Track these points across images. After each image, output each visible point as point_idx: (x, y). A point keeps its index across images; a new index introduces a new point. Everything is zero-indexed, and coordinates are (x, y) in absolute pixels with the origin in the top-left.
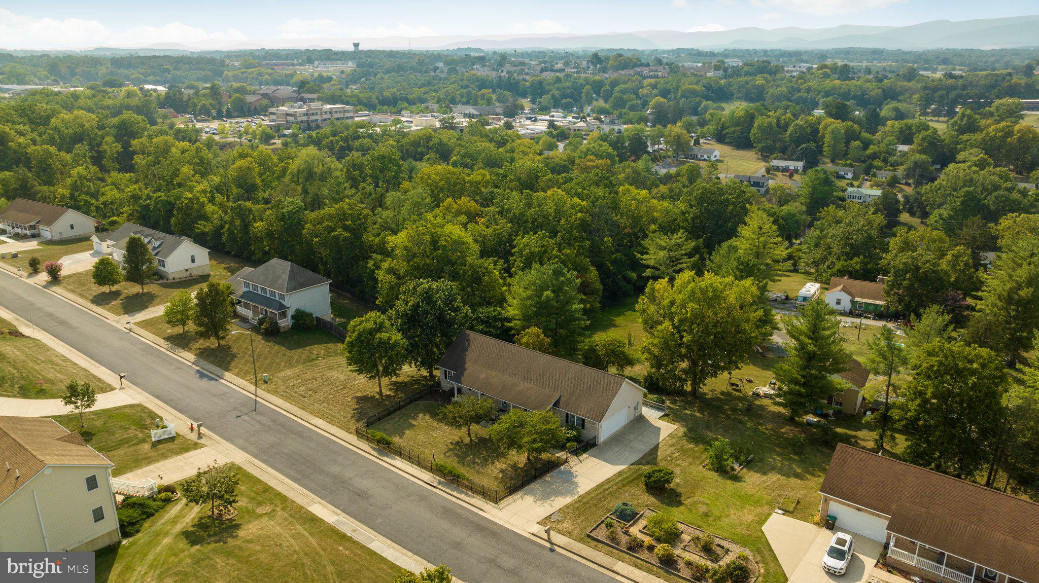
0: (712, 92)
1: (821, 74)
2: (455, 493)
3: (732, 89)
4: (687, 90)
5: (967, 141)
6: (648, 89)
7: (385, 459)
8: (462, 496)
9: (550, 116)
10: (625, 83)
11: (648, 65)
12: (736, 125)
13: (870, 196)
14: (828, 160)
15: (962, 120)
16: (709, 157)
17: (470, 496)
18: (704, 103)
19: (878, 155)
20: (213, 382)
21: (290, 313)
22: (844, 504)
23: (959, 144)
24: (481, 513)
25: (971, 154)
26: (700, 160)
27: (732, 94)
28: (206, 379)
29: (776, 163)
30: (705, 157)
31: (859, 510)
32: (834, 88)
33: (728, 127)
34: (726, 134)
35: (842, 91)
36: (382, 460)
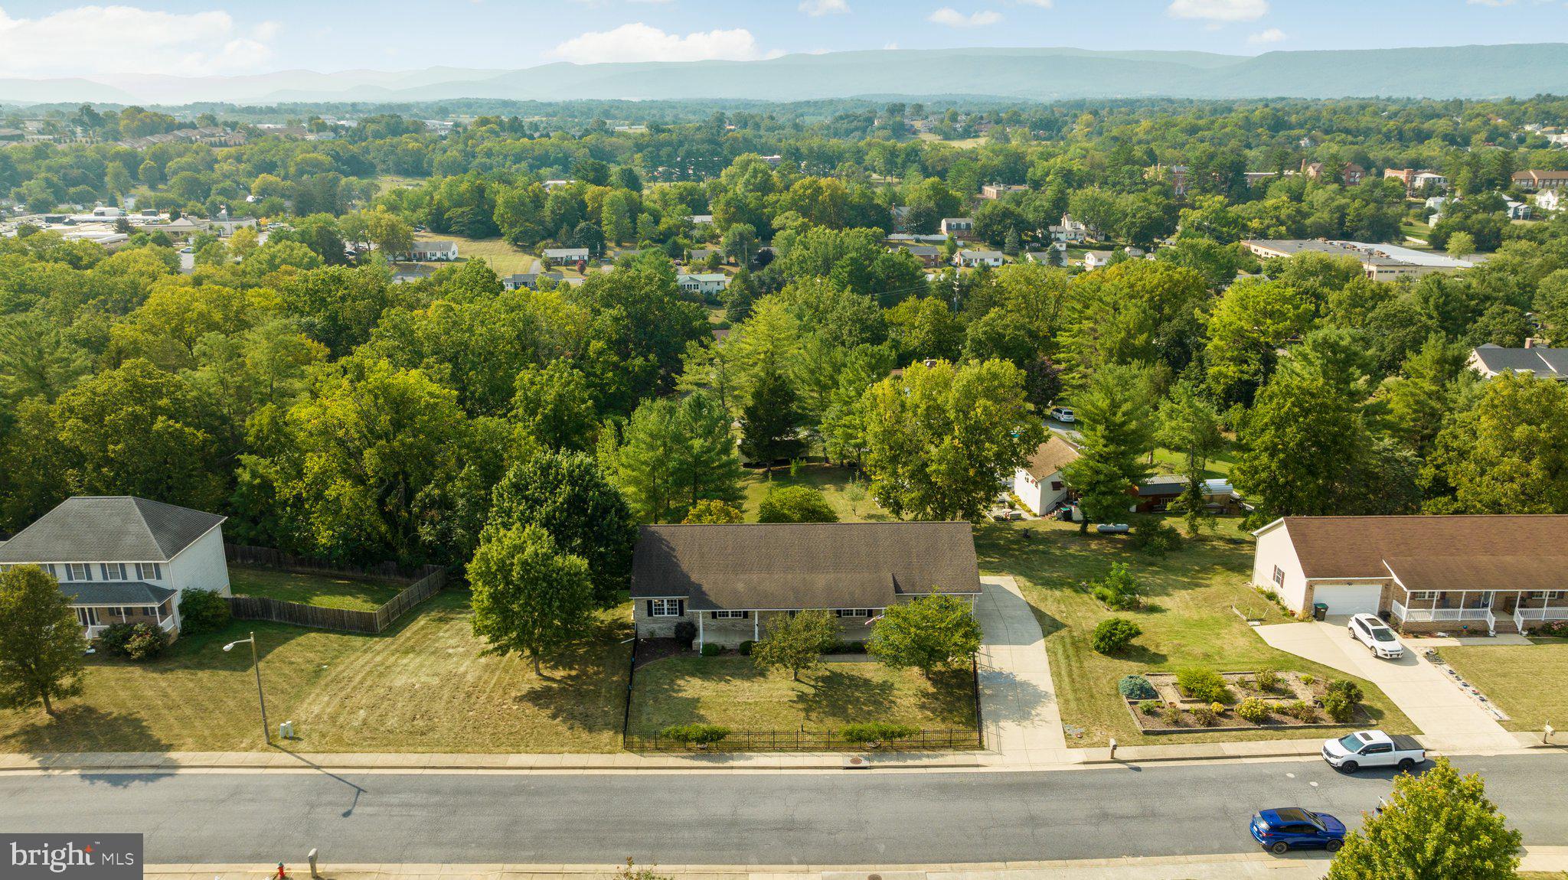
0: (343, 164)
1: (487, 131)
2: (910, 762)
3: (370, 157)
4: (305, 161)
5: (777, 202)
6: (231, 164)
7: (731, 763)
8: (925, 761)
9: (97, 214)
10: (180, 155)
11: (193, 126)
12: (459, 204)
13: (706, 283)
14: (613, 244)
15: (755, 177)
16: (446, 255)
17: (936, 757)
18: (344, 181)
19: (674, 230)
20: (164, 781)
21: (176, 600)
22: (1332, 583)
23: (766, 207)
24: (982, 770)
25: (787, 218)
26: (430, 260)
27: (373, 166)
28: (137, 783)
29: (551, 253)
30: (439, 255)
31: (1350, 583)
32: (524, 150)
33: (448, 210)
34: (450, 219)
35: (536, 153)
36: (732, 768)
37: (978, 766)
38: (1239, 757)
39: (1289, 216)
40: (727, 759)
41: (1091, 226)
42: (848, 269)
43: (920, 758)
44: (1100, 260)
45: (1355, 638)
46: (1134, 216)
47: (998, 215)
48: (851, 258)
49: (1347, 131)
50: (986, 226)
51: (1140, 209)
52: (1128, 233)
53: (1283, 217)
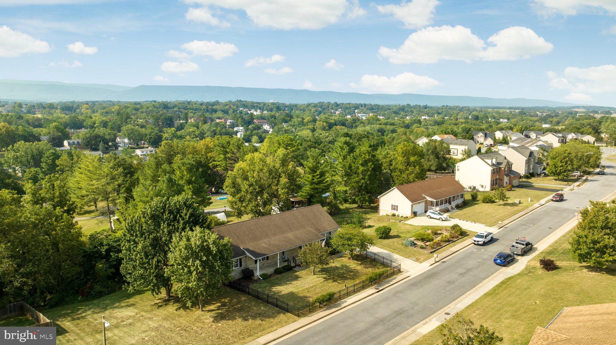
2: (391, 283)
8: (394, 281)
17: (395, 279)
22: (416, 204)
24: (411, 277)
31: (419, 203)
36: (345, 307)
37: (409, 277)
38: (458, 251)
39: (199, 134)
40: (340, 305)
41: (132, 140)
42: (52, 158)
43: (391, 281)
44: (143, 152)
45: (431, 218)
46: (150, 135)
47: (93, 137)
48: (52, 153)
49: (192, 109)
50: (88, 142)
51: (152, 132)
52: (149, 142)
53: (197, 134)
